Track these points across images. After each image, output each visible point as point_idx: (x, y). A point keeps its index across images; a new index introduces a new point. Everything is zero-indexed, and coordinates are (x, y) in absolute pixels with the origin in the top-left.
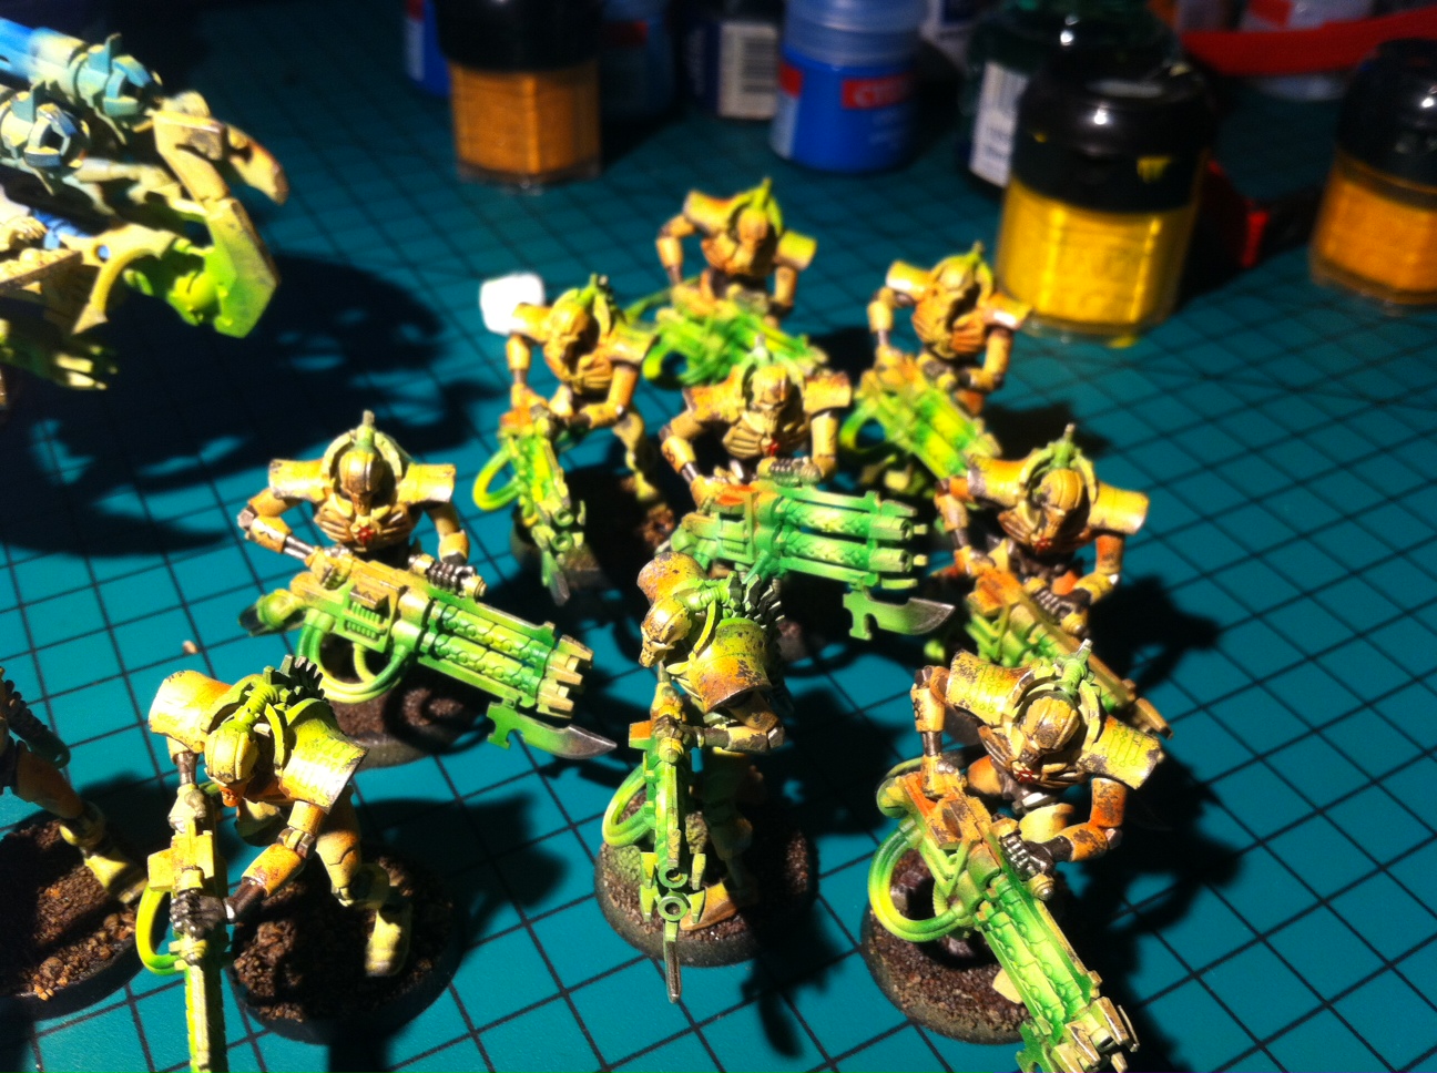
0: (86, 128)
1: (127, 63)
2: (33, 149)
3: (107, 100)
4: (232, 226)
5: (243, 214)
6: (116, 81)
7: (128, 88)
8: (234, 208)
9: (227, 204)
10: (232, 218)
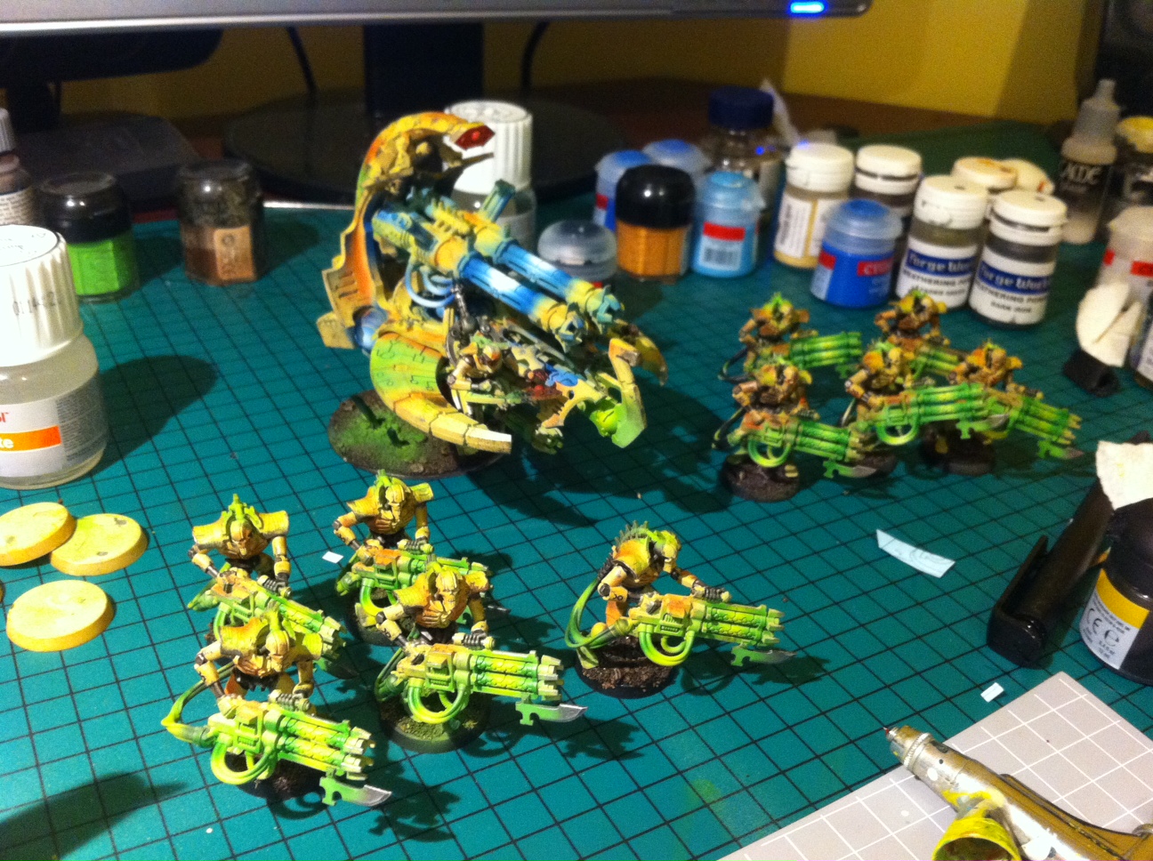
0: (587, 325)
1: (611, 299)
2: (564, 331)
3: (599, 314)
4: (632, 397)
5: (638, 392)
6: (605, 307)
7: (610, 310)
8: (635, 389)
9: (632, 386)
10: (632, 394)
